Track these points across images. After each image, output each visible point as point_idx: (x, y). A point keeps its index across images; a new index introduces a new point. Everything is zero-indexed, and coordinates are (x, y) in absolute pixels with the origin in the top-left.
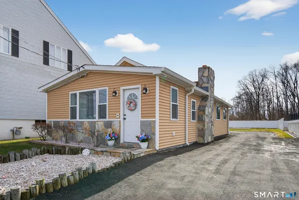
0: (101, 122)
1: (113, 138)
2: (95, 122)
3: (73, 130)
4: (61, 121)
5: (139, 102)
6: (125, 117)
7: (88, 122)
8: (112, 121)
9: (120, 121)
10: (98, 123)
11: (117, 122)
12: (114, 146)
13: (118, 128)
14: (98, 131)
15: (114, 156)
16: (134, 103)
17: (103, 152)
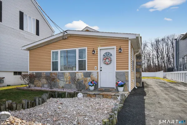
0: (81, 72)
1: (94, 85)
2: (75, 73)
3: (54, 79)
4: (44, 72)
5: (114, 58)
6: (101, 69)
7: (69, 73)
8: (91, 73)
9: (98, 72)
10: (78, 73)
11: (95, 73)
12: (94, 90)
13: (97, 77)
14: (78, 80)
15: (106, 97)
16: (110, 59)
17: (96, 95)
